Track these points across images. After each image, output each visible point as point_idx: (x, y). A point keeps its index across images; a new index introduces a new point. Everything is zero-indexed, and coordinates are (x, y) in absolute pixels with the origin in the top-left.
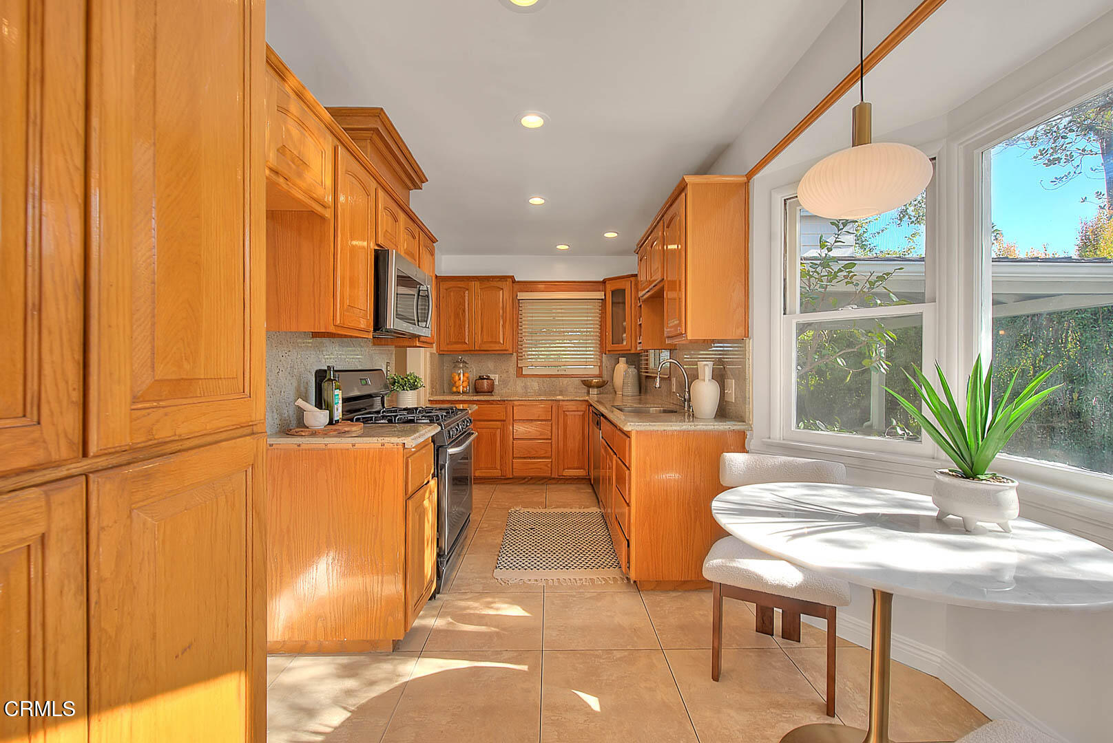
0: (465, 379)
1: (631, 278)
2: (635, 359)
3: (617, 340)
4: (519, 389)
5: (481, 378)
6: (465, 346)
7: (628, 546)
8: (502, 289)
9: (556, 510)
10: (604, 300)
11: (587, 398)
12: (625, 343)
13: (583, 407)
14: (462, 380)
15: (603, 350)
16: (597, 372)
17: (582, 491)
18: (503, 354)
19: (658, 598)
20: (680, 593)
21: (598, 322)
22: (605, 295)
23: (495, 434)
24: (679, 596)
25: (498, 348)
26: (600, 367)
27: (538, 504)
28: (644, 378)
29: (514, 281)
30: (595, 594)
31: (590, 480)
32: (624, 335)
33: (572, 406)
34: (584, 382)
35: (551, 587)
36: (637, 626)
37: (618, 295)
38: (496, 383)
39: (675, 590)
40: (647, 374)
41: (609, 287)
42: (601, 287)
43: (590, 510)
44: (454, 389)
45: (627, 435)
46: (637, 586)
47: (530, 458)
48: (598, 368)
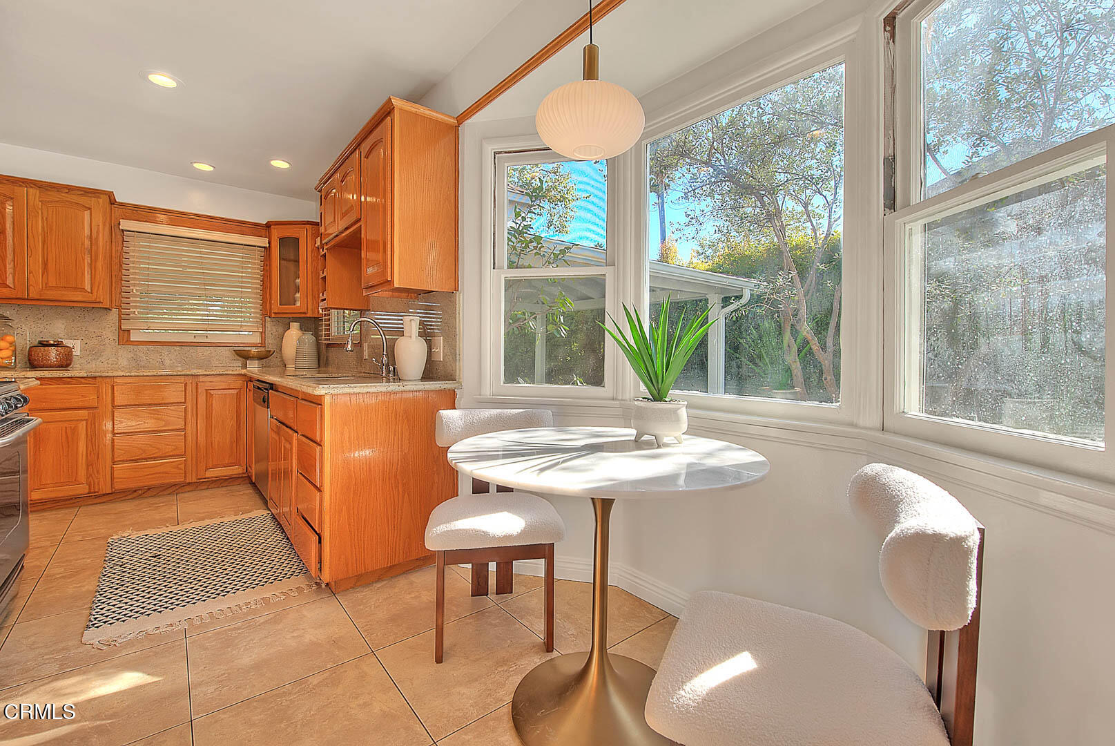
0: (6, 345)
1: (308, 226)
2: (311, 324)
3: (286, 299)
4: (123, 362)
5: (44, 345)
7: (320, 542)
8: (90, 209)
9: (197, 525)
10: (267, 250)
11: (243, 371)
12: (298, 304)
13: (239, 383)
15: (266, 311)
16: (256, 339)
17: (237, 493)
18: (93, 308)
19: (360, 596)
20: (385, 582)
21: (259, 276)
22: (269, 243)
23: (74, 430)
24: (385, 585)
25: (80, 298)
26: (263, 334)
27: (164, 522)
28: (323, 348)
29: (113, 202)
30: (271, 616)
31: (249, 478)
32: (298, 295)
33: (219, 383)
34: (238, 353)
35: (198, 627)
36: (336, 636)
37: (289, 244)
38: (77, 352)
39: (379, 580)
40: (329, 342)
41: (276, 233)
42: (263, 232)
43: (252, 515)
45: (317, 402)
46: (331, 589)
47: (146, 459)
48: (258, 334)
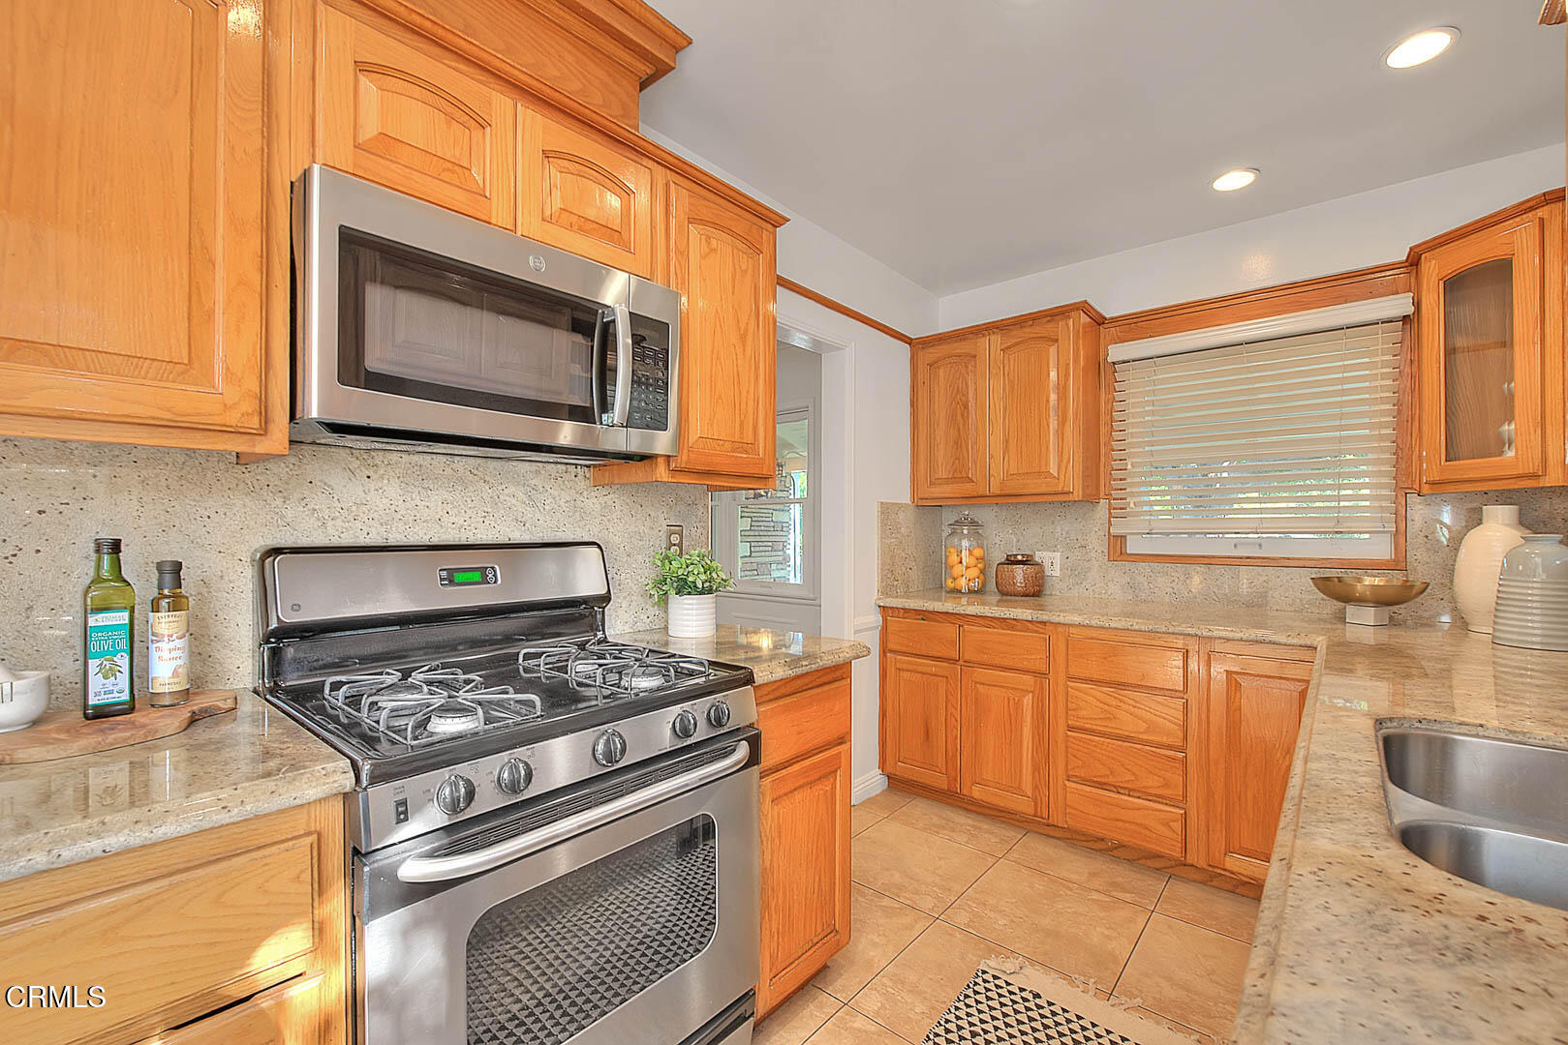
0: (973, 561)
2: (1557, 506)
4: (1116, 592)
5: (1011, 561)
6: (969, 486)
10: (1409, 319)
12: (1513, 452)
14: (964, 561)
16: (1381, 549)
21: (1388, 407)
22: (1416, 301)
23: (1018, 705)
25: (1048, 489)
26: (1399, 536)
29: (1094, 319)
32: (1510, 427)
33: (1258, 660)
34: (1323, 584)
38: (1051, 573)
41: (1433, 270)
42: (1401, 283)
44: (950, 584)
47: (1116, 788)
48: (1387, 538)
